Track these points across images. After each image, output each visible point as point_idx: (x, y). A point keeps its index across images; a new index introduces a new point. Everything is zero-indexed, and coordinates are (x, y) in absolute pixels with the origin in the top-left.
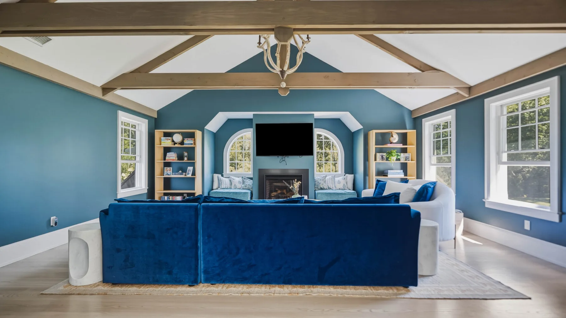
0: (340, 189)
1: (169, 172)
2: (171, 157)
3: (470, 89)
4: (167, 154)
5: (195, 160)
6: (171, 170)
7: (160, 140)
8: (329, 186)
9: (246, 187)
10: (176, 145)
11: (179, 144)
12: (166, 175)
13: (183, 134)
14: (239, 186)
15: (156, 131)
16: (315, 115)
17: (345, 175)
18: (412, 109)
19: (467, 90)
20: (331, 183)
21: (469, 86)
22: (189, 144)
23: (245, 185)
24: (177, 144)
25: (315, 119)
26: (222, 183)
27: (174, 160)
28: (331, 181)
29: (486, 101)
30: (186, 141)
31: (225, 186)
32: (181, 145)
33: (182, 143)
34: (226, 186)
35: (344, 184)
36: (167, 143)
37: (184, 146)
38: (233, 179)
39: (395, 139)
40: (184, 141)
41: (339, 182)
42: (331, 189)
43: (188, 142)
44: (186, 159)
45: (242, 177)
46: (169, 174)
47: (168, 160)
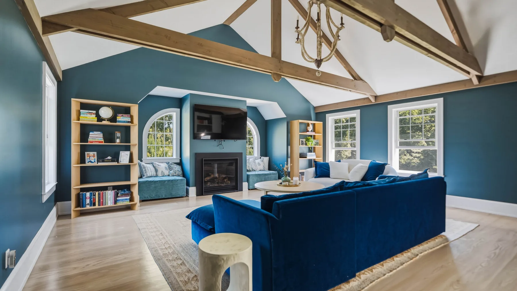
0: (260, 170)
1: (92, 159)
2: (97, 138)
3: (376, 97)
4: (91, 133)
5: (130, 143)
6: (95, 156)
7: (79, 114)
8: (253, 169)
9: (175, 173)
10: (104, 123)
11: (107, 120)
12: (88, 162)
13: (113, 108)
14: (166, 172)
15: (73, 100)
16: (247, 102)
17: (260, 158)
18: (315, 106)
19: (374, 98)
20: (254, 165)
21: (376, 95)
22: (124, 122)
23: (174, 171)
24: (105, 120)
25: (247, 106)
26: (147, 170)
27: (100, 142)
28: (254, 164)
29: (389, 107)
30: (120, 118)
31: (150, 173)
32: (111, 122)
33: (113, 119)
34: (152, 174)
35: (263, 166)
36: (89, 118)
37: (117, 124)
38: (159, 166)
39: (310, 128)
40: (117, 117)
41: (259, 164)
42: (254, 170)
43: (122, 119)
44: (118, 141)
45: (168, 163)
46: (93, 161)
47: (92, 142)
